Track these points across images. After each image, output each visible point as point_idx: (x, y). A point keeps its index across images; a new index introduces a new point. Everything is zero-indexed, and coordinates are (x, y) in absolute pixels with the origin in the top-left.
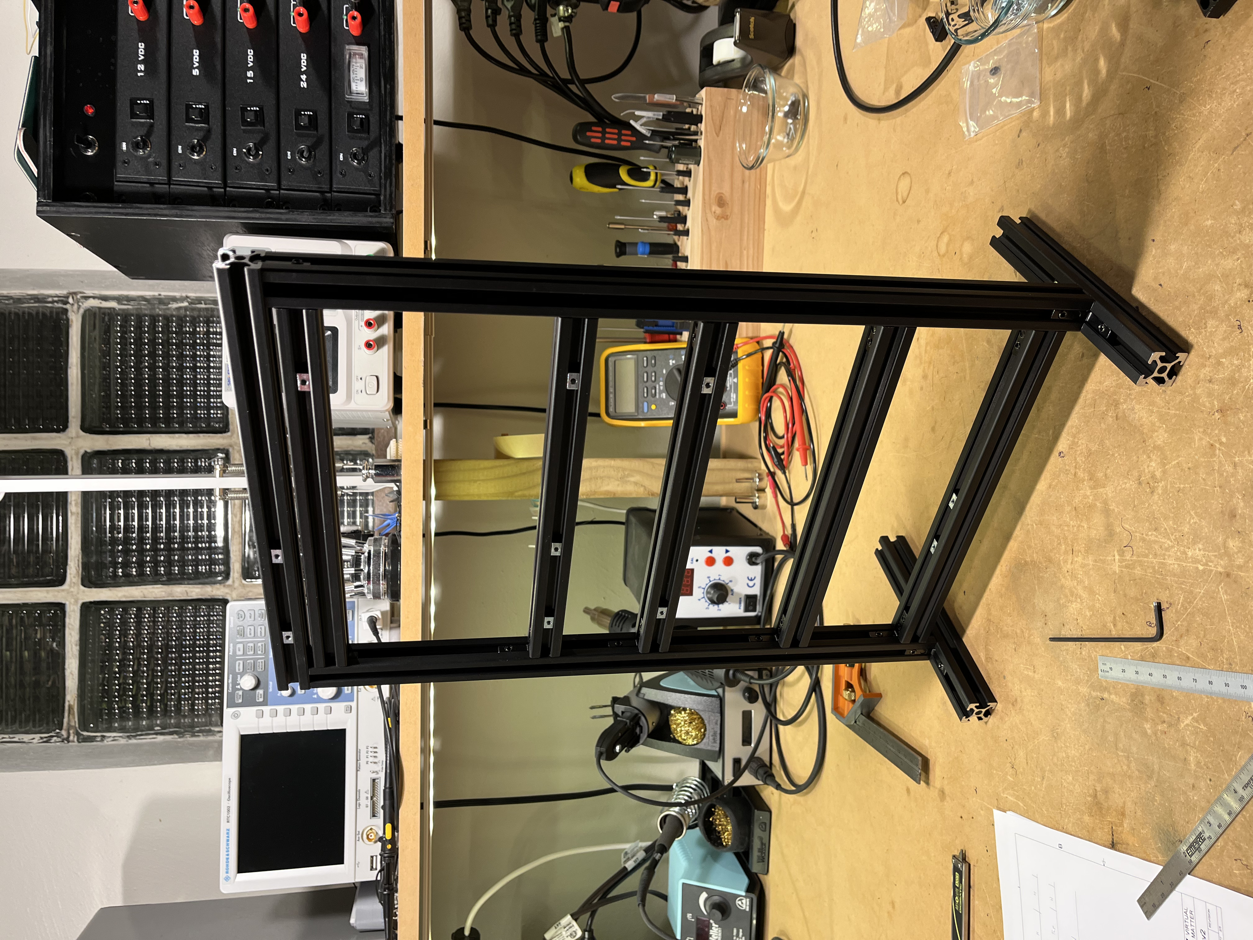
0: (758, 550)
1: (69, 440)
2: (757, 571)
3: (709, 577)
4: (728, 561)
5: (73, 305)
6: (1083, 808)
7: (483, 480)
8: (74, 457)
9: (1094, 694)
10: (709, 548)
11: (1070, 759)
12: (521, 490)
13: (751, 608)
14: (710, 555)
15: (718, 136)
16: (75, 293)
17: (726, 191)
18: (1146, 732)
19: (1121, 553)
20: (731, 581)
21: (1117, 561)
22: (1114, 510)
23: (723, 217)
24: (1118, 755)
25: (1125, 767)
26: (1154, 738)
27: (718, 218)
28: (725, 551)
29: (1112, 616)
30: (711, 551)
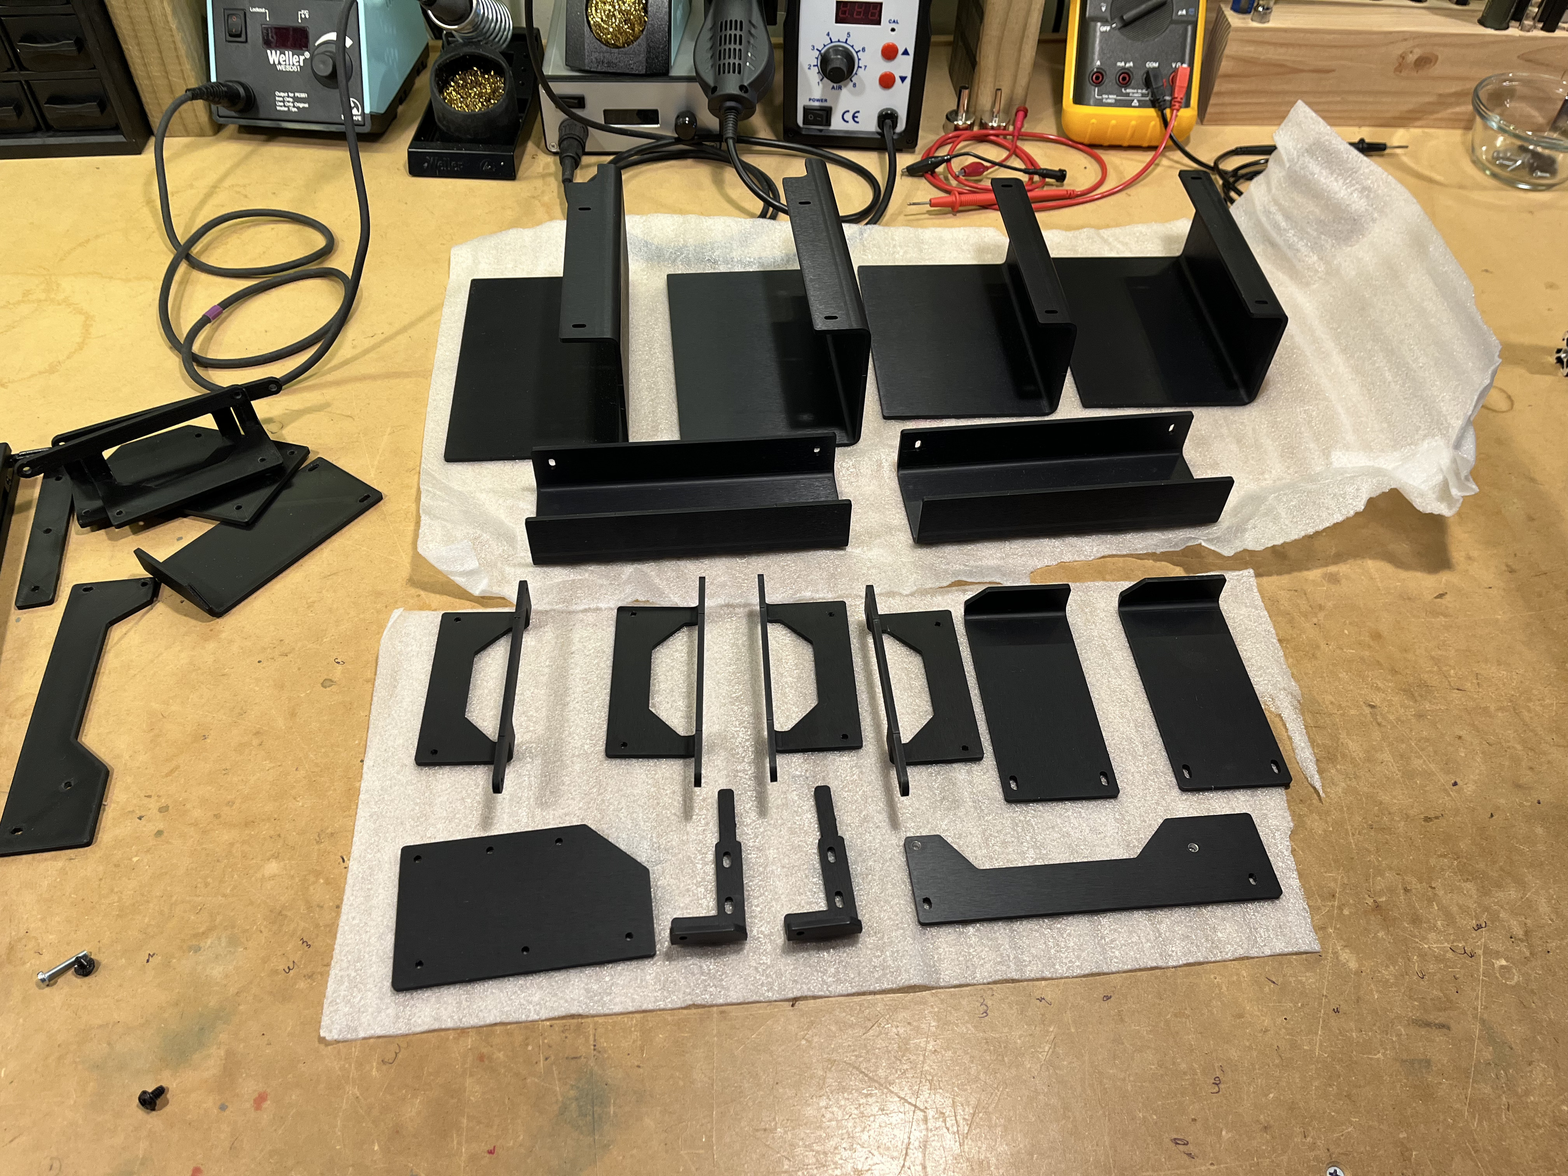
0: (901, 126)
2: (868, 125)
3: (864, 49)
4: (887, 82)
10: (911, 51)
13: (811, 117)
14: (901, 51)
15: (1518, 57)
17: (1436, 70)
20: (855, 85)
23: (1401, 65)
27: (1403, 57)
28: (903, 74)
30: (906, 53)
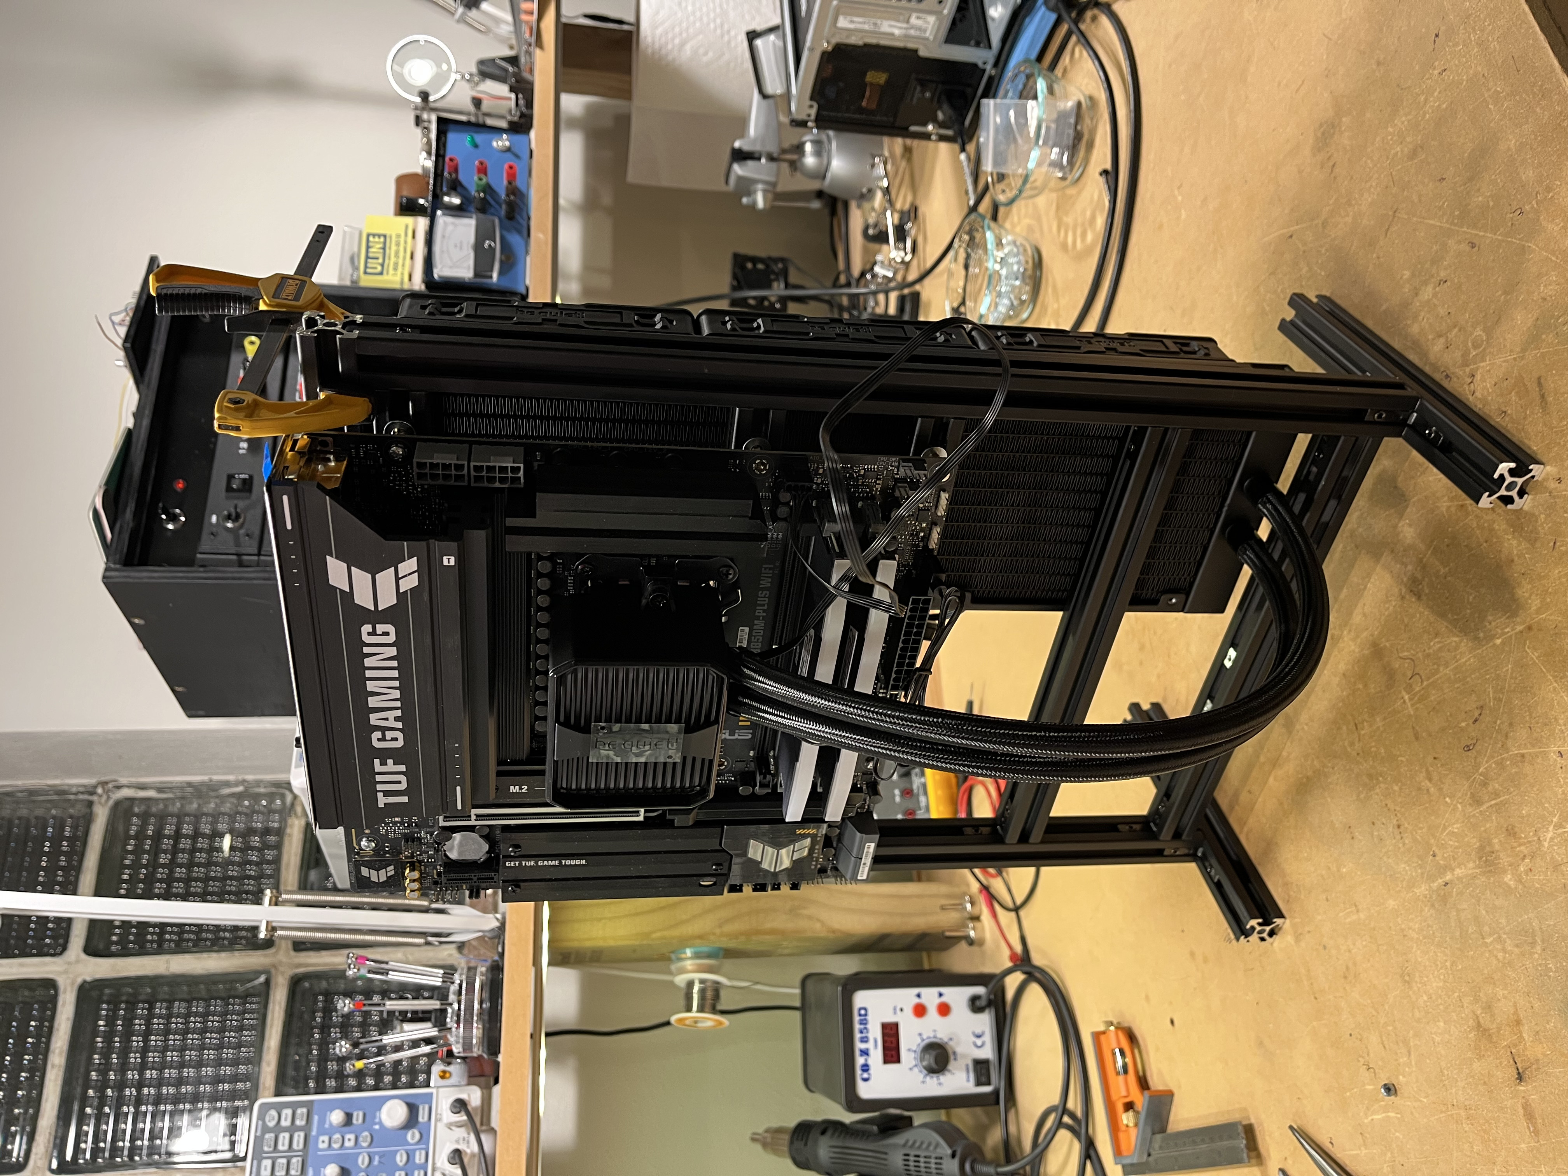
1: (66, 966)
2: (985, 1022)
3: (920, 1035)
4: (944, 1010)
5: (100, 796)
6: (1469, 1055)
7: (610, 919)
8: (69, 989)
9: (1435, 885)
10: (916, 991)
11: (1434, 997)
12: (660, 930)
13: (984, 1079)
14: (917, 1000)
16: (107, 783)
18: (1509, 886)
19: (1409, 688)
20: (951, 1039)
21: (1407, 701)
22: (1385, 646)
24: (1486, 945)
25: (1500, 955)
26: (1521, 887)
28: (937, 995)
29: (1424, 770)
30: (919, 996)
